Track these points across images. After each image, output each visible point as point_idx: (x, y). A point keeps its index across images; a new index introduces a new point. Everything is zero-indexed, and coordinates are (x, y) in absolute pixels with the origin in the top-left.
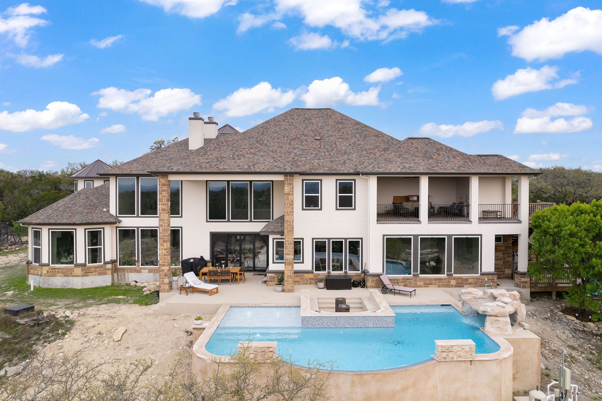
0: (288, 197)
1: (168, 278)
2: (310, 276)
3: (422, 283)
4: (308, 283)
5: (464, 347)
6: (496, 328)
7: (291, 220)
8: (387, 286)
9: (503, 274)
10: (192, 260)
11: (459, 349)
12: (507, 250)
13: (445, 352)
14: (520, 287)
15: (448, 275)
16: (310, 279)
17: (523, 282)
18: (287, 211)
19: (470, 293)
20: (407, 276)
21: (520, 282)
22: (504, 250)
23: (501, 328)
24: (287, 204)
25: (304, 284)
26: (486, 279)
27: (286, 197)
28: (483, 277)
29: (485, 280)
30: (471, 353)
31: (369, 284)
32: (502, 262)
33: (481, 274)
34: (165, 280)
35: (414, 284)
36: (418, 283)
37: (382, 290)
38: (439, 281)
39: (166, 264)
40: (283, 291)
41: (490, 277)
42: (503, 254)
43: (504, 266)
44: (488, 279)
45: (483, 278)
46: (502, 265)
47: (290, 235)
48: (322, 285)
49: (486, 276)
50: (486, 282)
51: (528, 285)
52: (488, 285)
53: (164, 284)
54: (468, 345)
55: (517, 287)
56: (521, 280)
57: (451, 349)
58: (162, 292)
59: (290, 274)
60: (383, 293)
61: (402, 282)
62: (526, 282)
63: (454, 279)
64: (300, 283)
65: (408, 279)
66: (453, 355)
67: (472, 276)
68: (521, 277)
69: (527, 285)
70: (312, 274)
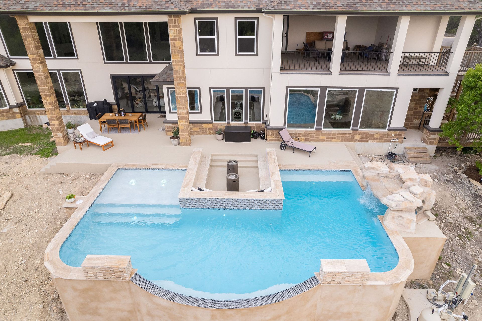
0: (174, 43)
1: (61, 132)
2: (210, 126)
3: (324, 137)
4: (208, 133)
7: (180, 71)
8: (286, 143)
9: (411, 124)
10: (95, 105)
12: (420, 100)
13: (331, 277)
14: (427, 143)
15: (353, 130)
16: (209, 129)
17: (431, 139)
18: (176, 60)
19: (374, 168)
20: (309, 129)
21: (428, 139)
22: (418, 100)
23: (402, 225)
24: (175, 52)
25: (203, 133)
26: (393, 135)
27: (173, 43)
28: (390, 133)
29: (391, 135)
31: (268, 137)
32: (413, 112)
33: (389, 130)
34: (58, 134)
35: (316, 138)
36: (321, 137)
37: (281, 146)
38: (343, 136)
39: (55, 118)
40: (179, 143)
41: (398, 133)
42: (416, 104)
43: (413, 116)
44: (395, 135)
45: (390, 134)
46: (411, 115)
47: (181, 88)
48: (220, 137)
49: (394, 132)
50: (392, 137)
51: (435, 142)
52: (394, 140)
53: (59, 137)
54: (361, 272)
55: (424, 142)
56: (430, 136)
57: (339, 275)
58: (59, 145)
59: (185, 128)
60: (281, 149)
61: (303, 136)
62: (435, 139)
63: (359, 134)
64: (199, 133)
65: (310, 133)
66: (340, 280)
67: (379, 132)
68: (430, 134)
69: (434, 141)
70: (211, 124)
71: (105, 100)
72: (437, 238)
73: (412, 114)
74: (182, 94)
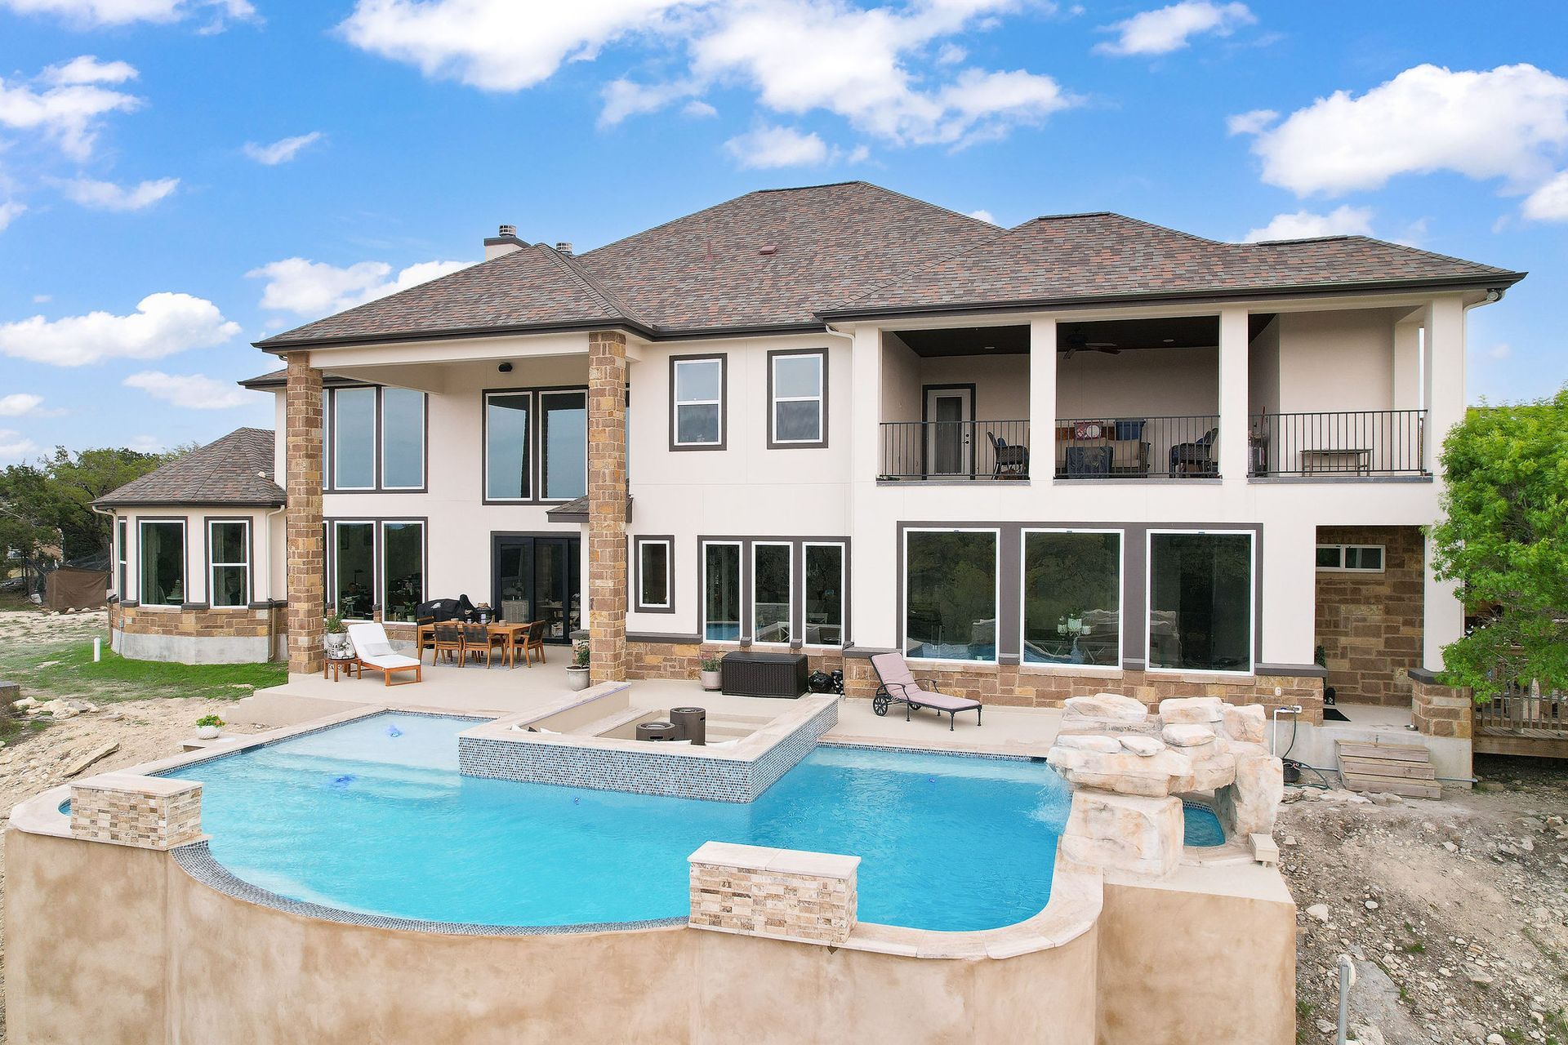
0: (598, 403)
1: (309, 634)
2: (692, 652)
3: (1030, 691)
4: (686, 674)
5: (795, 883)
6: (1098, 840)
7: (607, 471)
8: (890, 689)
9: (1387, 687)
10: (437, 605)
11: (774, 890)
12: (1401, 599)
13: (717, 892)
14: (1426, 731)
15: (1126, 667)
16: (691, 661)
17: (1438, 713)
18: (597, 445)
20: (979, 663)
21: (1427, 712)
22: (1390, 598)
23: (1115, 842)
24: (597, 424)
25: (674, 675)
26: (1278, 691)
27: (595, 401)
28: (1264, 682)
29: (1273, 692)
30: (829, 915)
31: (849, 683)
32: (1382, 640)
33: (1259, 672)
34: (300, 638)
35: (1003, 691)
36: (1018, 691)
37: (874, 702)
38: (1093, 688)
39: (302, 595)
40: (589, 684)
41: (1295, 683)
42: (1388, 611)
43: (1389, 659)
44: (1286, 692)
45: (1264, 686)
46: (1379, 653)
47: (605, 517)
48: (712, 679)
49: (1277, 678)
50: (1276, 700)
51: (1460, 725)
52: (1283, 711)
53: (299, 649)
55: (1416, 729)
56: (1429, 703)
57: (743, 883)
58: (295, 671)
59: (605, 636)
60: (877, 712)
61: (960, 684)
62: (1453, 713)
63: (1151, 684)
64: (662, 672)
65: (980, 675)
66: (747, 912)
67: (1220, 678)
68: (1429, 692)
69: (1455, 723)
70: (697, 646)
71: (464, 598)
72: (1252, 900)
73: (1382, 648)
74: (606, 534)
